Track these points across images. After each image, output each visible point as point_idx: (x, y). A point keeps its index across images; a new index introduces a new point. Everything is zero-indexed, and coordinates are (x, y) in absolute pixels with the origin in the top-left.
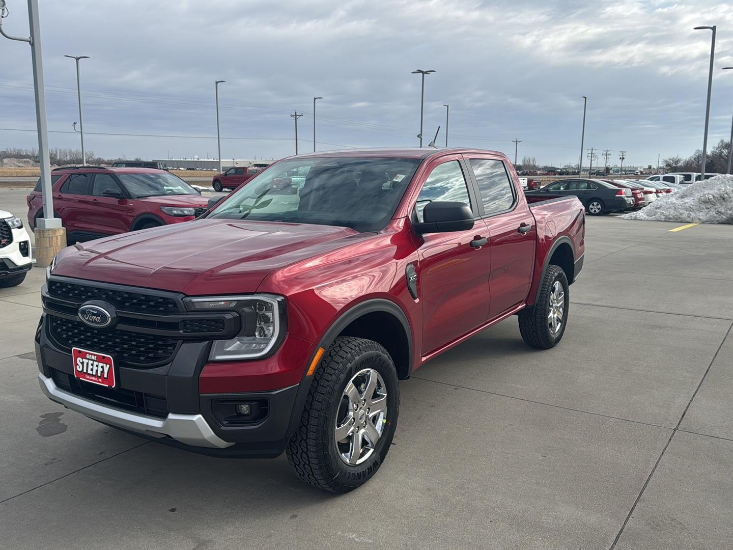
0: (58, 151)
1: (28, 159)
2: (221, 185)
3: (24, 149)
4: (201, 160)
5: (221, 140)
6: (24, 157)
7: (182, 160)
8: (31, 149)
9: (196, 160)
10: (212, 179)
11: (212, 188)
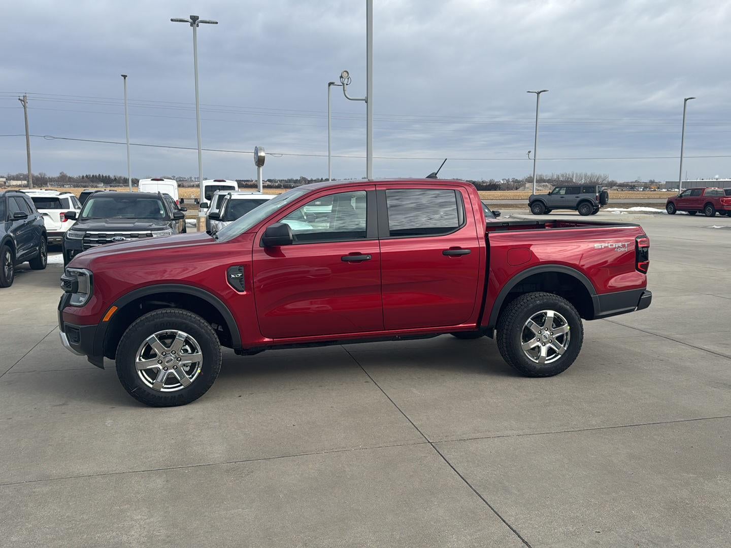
0: (575, 175)
1: (547, 184)
2: (674, 207)
3: (544, 175)
4: (721, 180)
5: (683, 159)
6: (544, 181)
7: (698, 180)
8: (551, 174)
9: (715, 180)
10: (666, 201)
11: (665, 211)
